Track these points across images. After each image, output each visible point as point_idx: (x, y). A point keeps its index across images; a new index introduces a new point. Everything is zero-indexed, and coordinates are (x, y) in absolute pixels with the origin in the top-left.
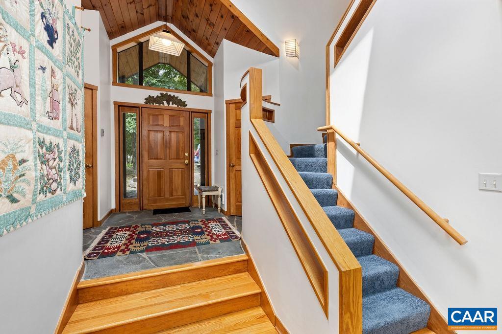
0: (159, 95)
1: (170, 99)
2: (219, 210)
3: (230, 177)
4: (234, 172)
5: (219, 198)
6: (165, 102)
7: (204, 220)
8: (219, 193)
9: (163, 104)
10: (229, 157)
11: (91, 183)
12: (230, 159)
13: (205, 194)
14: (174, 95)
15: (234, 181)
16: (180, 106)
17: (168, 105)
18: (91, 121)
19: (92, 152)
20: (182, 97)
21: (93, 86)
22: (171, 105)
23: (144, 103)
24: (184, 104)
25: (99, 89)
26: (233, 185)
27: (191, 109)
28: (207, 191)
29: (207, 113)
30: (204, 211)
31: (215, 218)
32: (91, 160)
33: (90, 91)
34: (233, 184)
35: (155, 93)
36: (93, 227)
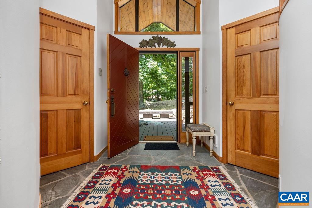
0: (152, 38)
1: (160, 41)
2: (211, 153)
3: (227, 118)
4: (233, 111)
5: (211, 140)
6: (156, 44)
7: (198, 168)
8: (211, 134)
9: (155, 46)
10: (227, 94)
11: (88, 119)
12: (227, 97)
13: (195, 134)
14: (164, 37)
15: (233, 123)
16: (169, 47)
17: (159, 47)
18: (89, 60)
19: (88, 90)
20: (172, 38)
21: (91, 26)
22: (161, 47)
23: (139, 47)
24: (173, 44)
25: (96, 29)
26: (231, 128)
27: (179, 48)
28: (197, 131)
29: (195, 51)
30: (194, 153)
31: (210, 167)
32: (88, 97)
33: (88, 31)
34: (231, 126)
35: (148, 37)
36: (89, 162)
